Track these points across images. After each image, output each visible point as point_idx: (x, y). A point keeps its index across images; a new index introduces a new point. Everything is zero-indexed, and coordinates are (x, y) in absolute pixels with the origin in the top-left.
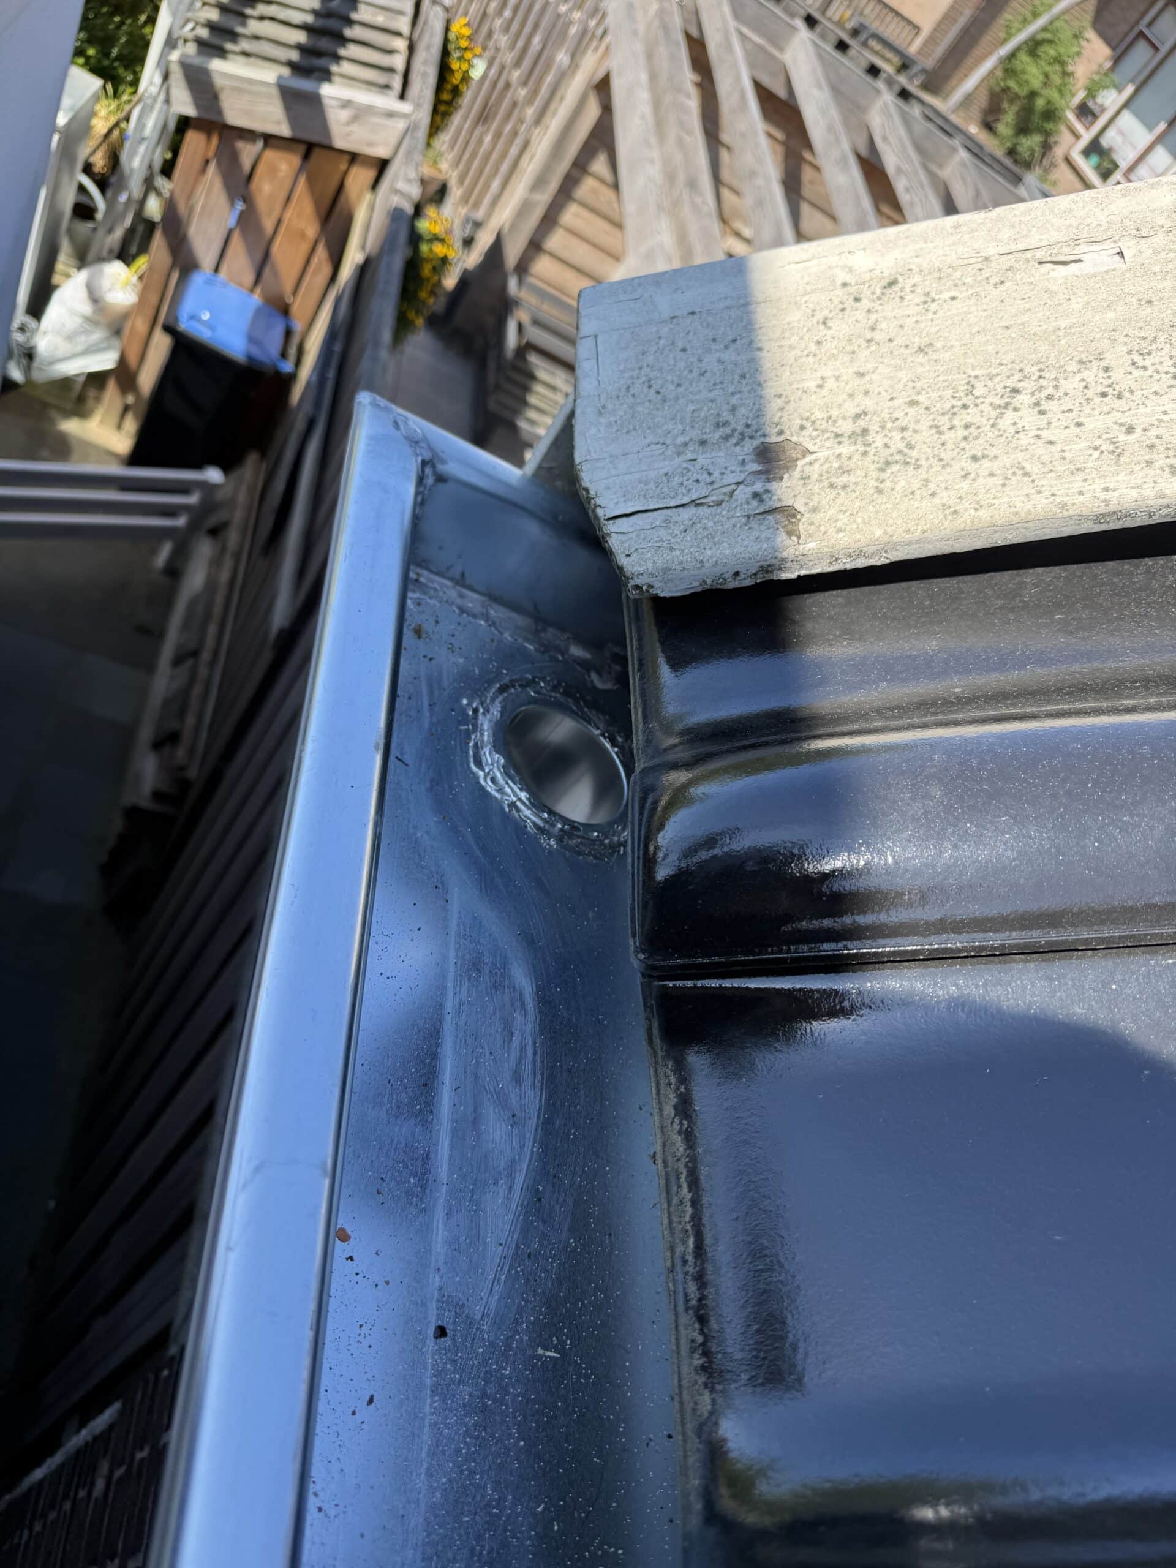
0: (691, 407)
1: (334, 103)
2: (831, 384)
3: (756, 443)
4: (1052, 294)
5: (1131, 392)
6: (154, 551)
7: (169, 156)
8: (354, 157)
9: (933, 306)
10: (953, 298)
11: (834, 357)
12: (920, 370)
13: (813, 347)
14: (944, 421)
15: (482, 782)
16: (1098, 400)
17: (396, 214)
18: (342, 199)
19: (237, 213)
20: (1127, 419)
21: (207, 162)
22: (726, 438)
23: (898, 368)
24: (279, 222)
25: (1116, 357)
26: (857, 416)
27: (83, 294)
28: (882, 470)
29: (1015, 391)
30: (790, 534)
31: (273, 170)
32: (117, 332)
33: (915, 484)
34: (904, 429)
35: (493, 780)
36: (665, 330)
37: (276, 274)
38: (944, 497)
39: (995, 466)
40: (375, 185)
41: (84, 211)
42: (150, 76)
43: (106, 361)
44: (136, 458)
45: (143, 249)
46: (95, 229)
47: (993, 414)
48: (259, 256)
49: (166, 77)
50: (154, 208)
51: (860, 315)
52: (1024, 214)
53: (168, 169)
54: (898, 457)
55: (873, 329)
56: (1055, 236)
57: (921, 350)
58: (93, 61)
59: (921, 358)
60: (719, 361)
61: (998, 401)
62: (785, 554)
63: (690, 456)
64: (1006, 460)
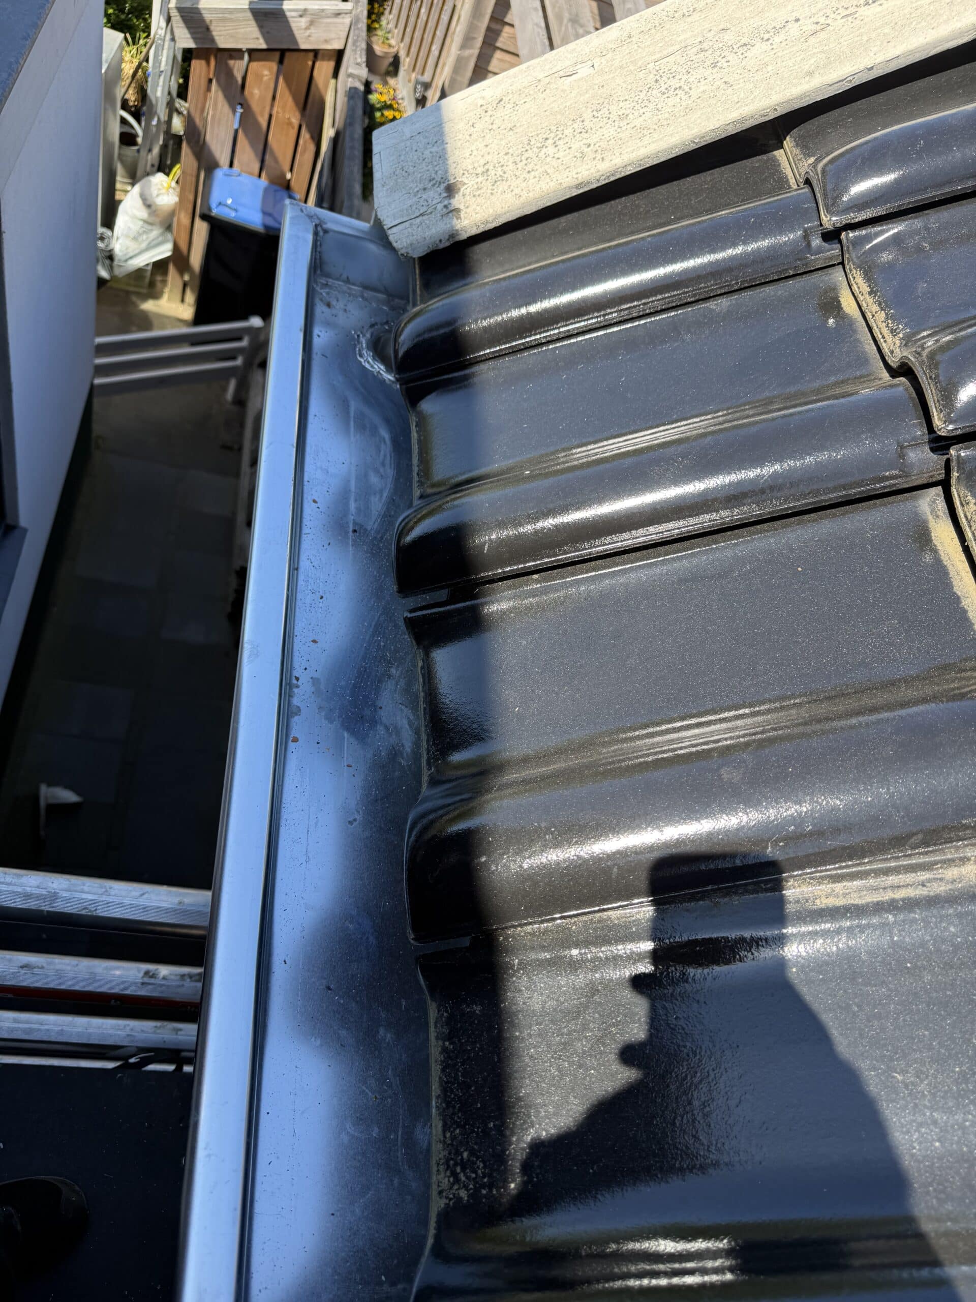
0: (419, 175)
1: (294, 14)
2: (475, 153)
3: (445, 185)
4: (564, 91)
5: (591, 129)
6: (224, 389)
7: (181, 81)
8: (316, 53)
9: (517, 108)
10: (525, 102)
11: (476, 140)
12: (510, 138)
13: (468, 138)
14: (518, 159)
15: (363, 364)
16: (578, 135)
17: (352, 93)
18: (313, 88)
19: (238, 115)
20: (588, 142)
21: (210, 81)
22: (434, 185)
23: (502, 139)
24: (271, 116)
25: (587, 115)
26: (485, 164)
27: (139, 202)
28: (493, 185)
29: (547, 139)
30: (457, 219)
31: (259, 77)
32: (169, 228)
33: (506, 188)
34: (502, 166)
35: (368, 362)
36: (408, 143)
37: (276, 160)
38: (516, 191)
39: (536, 173)
40: (336, 75)
41: (128, 139)
42: (157, 21)
43: (164, 251)
44: (198, 319)
45: (176, 160)
46: (138, 151)
47: (538, 151)
48: (261, 147)
49: (169, 20)
50: (178, 125)
51: (487, 119)
52: (556, 55)
53: (183, 92)
54: (500, 178)
55: (492, 124)
56: (568, 63)
57: (511, 129)
58: (113, 17)
59: (511, 133)
60: (431, 152)
61: (540, 145)
62: (457, 228)
63: (419, 196)
64: (540, 170)
